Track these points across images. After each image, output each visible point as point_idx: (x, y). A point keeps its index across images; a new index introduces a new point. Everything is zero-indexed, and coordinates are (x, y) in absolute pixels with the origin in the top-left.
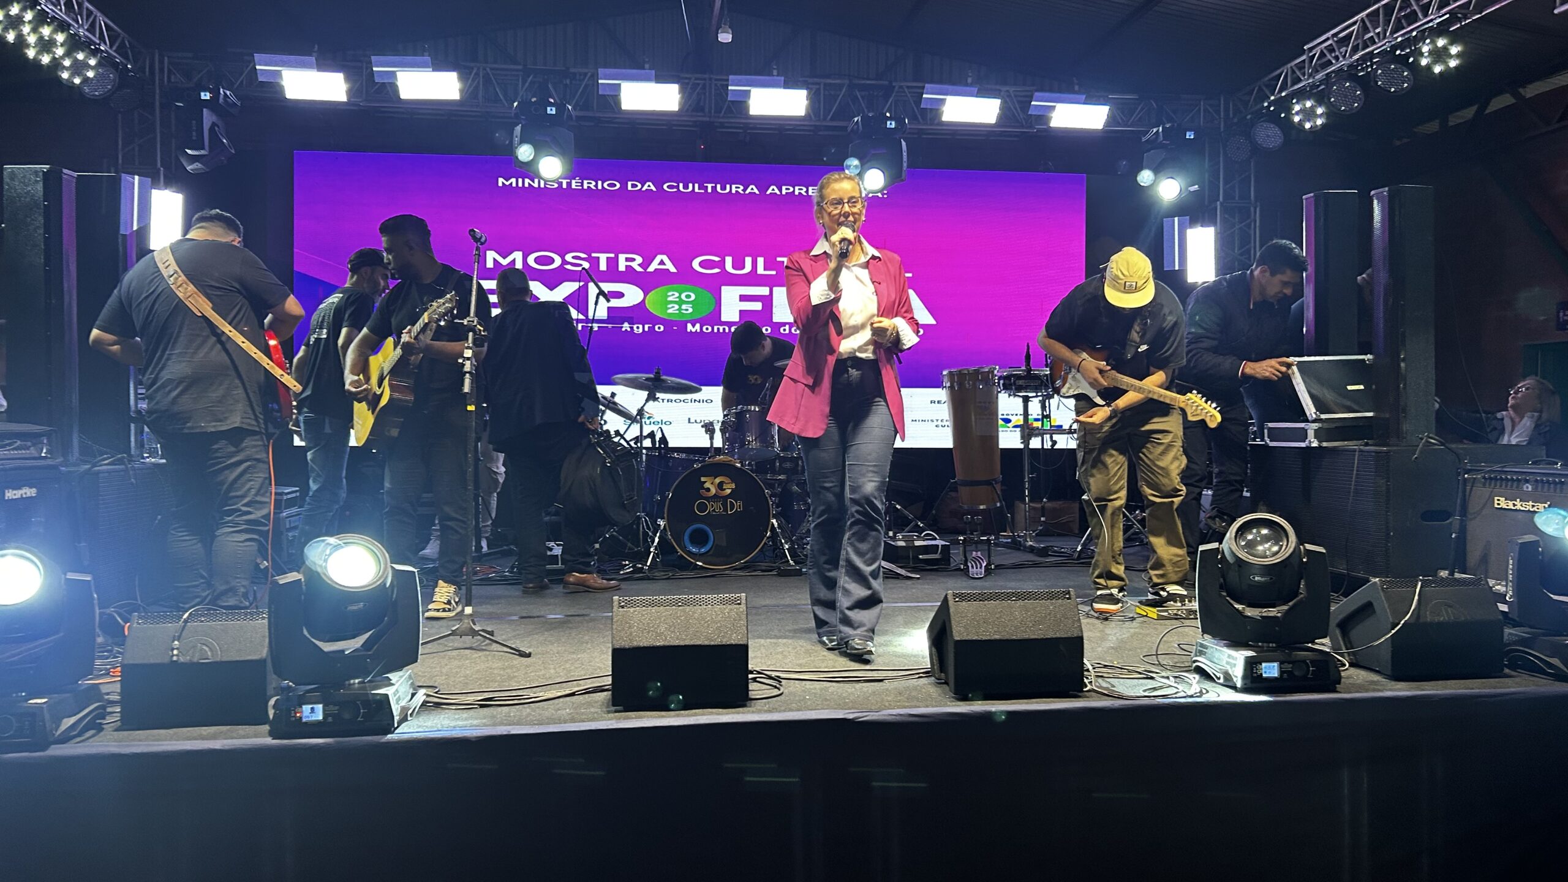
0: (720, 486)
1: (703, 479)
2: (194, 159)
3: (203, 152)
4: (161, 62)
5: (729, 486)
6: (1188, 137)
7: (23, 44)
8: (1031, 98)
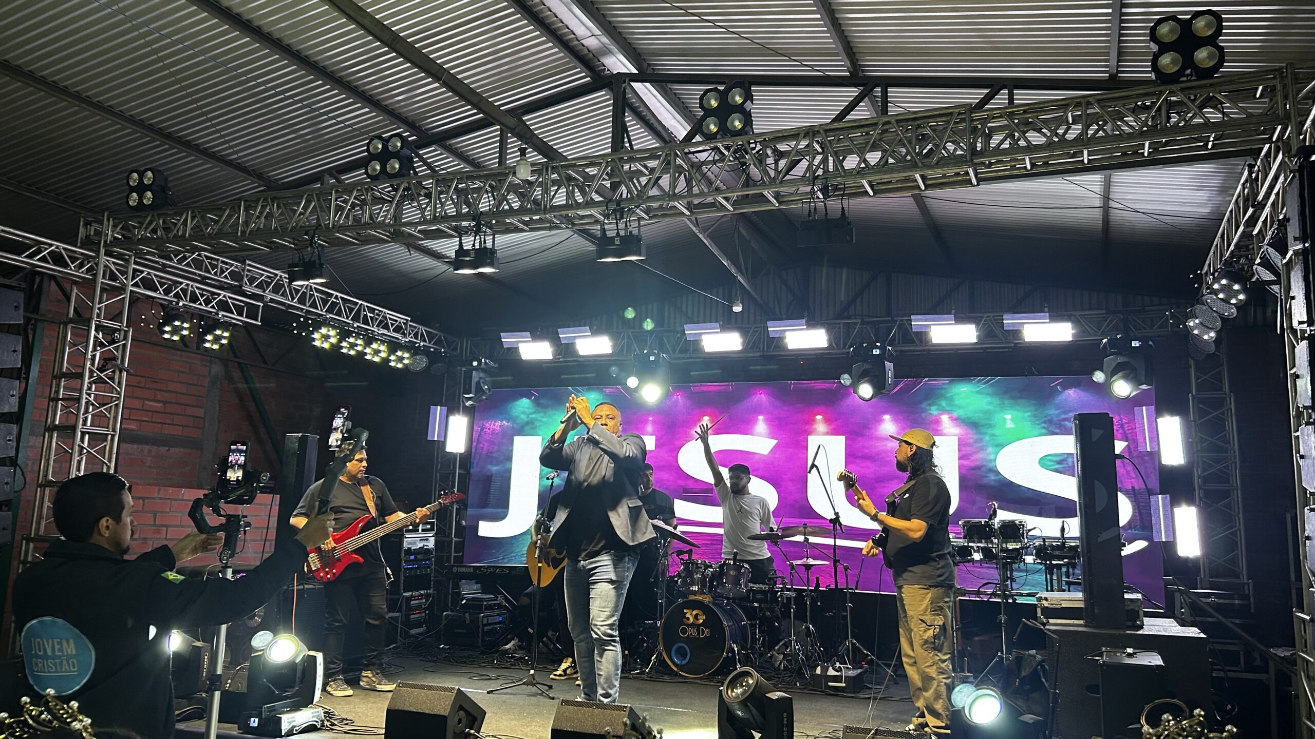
0: (696, 617)
1: (685, 611)
2: (469, 399)
4: (467, 343)
5: (701, 617)
6: (1133, 345)
7: (362, 354)
8: (1003, 320)
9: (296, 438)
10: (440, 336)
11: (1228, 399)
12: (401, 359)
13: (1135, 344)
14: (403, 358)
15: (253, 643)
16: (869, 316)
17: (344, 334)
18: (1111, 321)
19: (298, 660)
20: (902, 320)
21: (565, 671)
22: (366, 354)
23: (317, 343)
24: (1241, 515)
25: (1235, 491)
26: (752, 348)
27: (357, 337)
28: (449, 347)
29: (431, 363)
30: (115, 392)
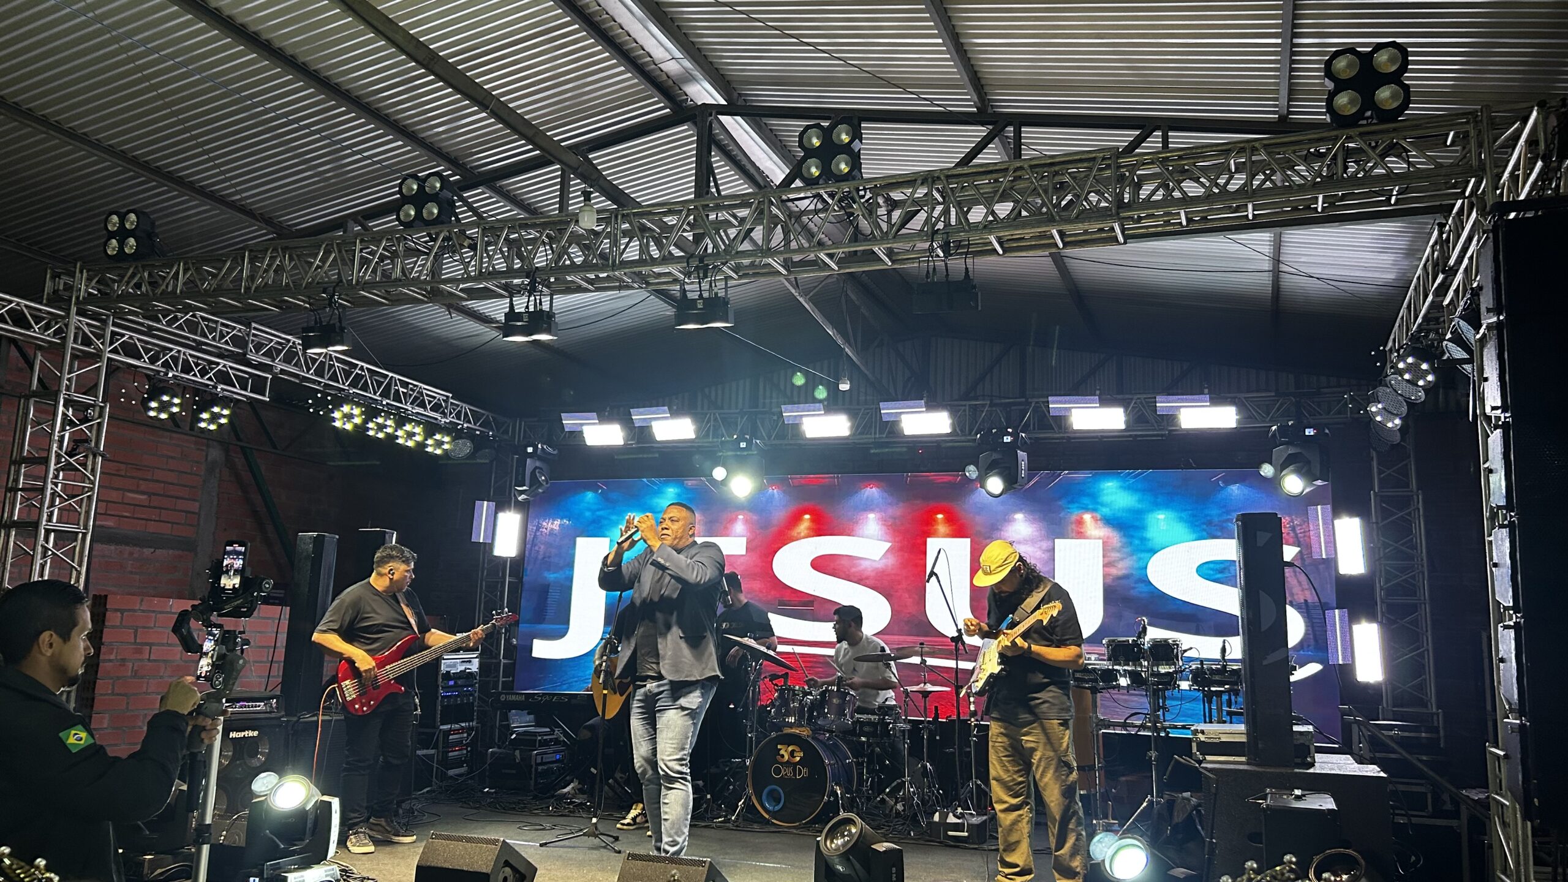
0: (792, 754)
1: (779, 747)
2: (522, 492)
3: (525, 488)
4: (520, 425)
5: (798, 754)
6: (1307, 434)
7: (392, 438)
8: (1156, 402)
9: (310, 537)
10: (488, 416)
11: (1415, 497)
12: (439, 444)
13: (1309, 432)
14: (443, 443)
15: (253, 788)
16: (1000, 397)
17: (371, 413)
18: (1282, 405)
19: (309, 807)
20: (1037, 403)
21: (634, 819)
22: (397, 437)
23: (338, 424)
24: (1429, 632)
25: (1423, 606)
26: (861, 433)
27: (387, 418)
28: (498, 430)
29: (477, 449)
30: (88, 481)
